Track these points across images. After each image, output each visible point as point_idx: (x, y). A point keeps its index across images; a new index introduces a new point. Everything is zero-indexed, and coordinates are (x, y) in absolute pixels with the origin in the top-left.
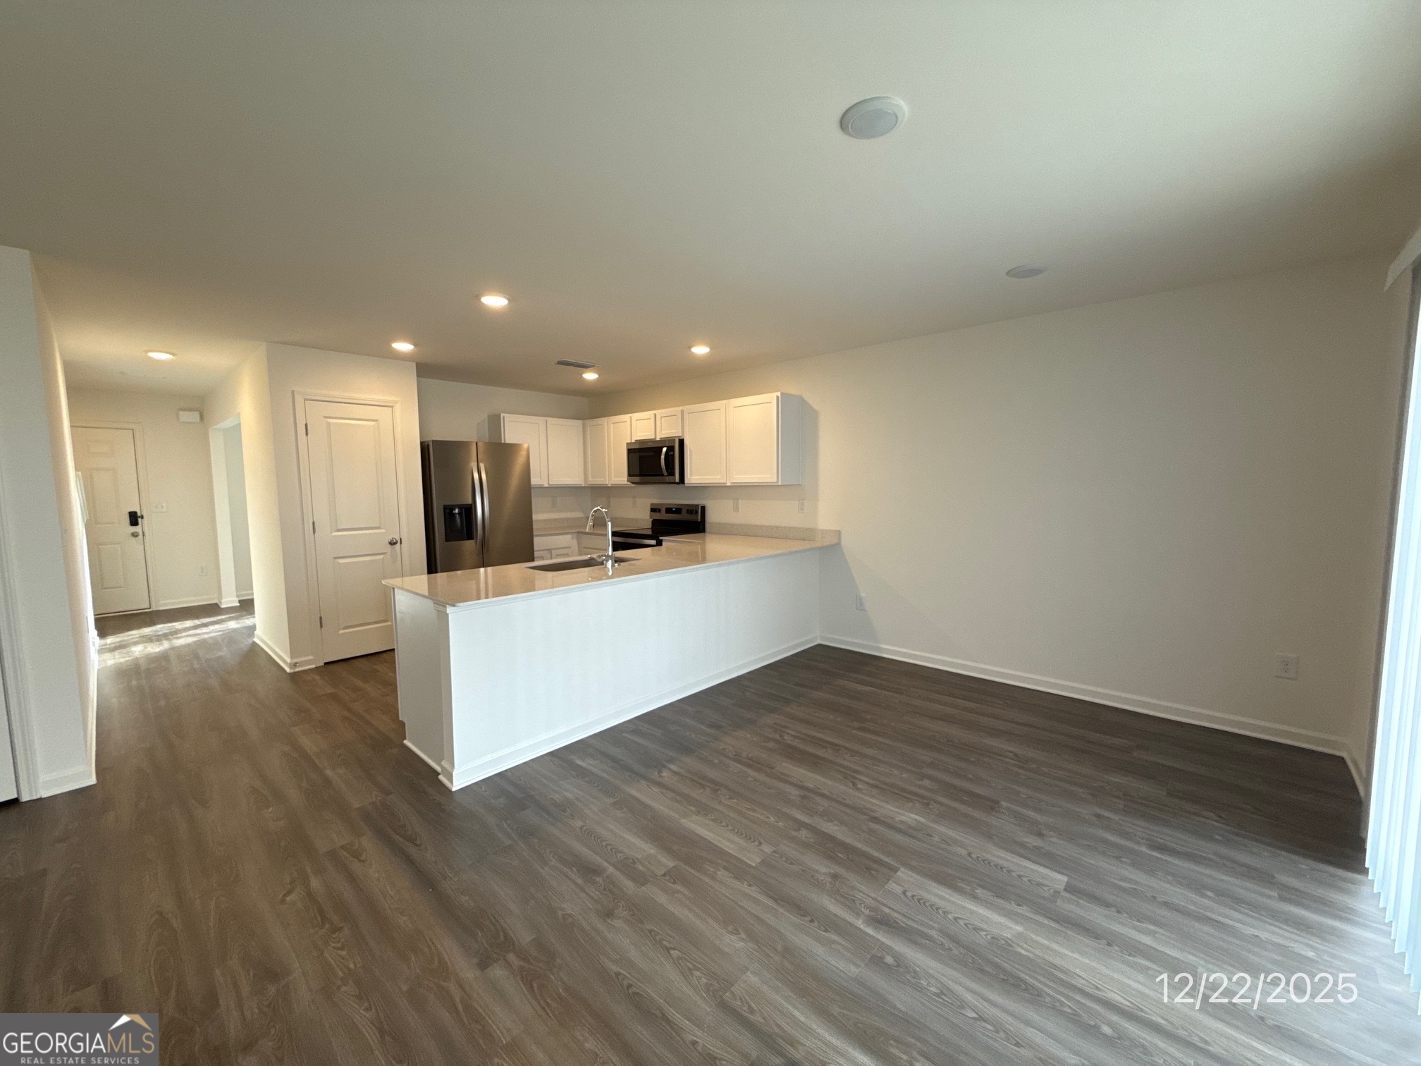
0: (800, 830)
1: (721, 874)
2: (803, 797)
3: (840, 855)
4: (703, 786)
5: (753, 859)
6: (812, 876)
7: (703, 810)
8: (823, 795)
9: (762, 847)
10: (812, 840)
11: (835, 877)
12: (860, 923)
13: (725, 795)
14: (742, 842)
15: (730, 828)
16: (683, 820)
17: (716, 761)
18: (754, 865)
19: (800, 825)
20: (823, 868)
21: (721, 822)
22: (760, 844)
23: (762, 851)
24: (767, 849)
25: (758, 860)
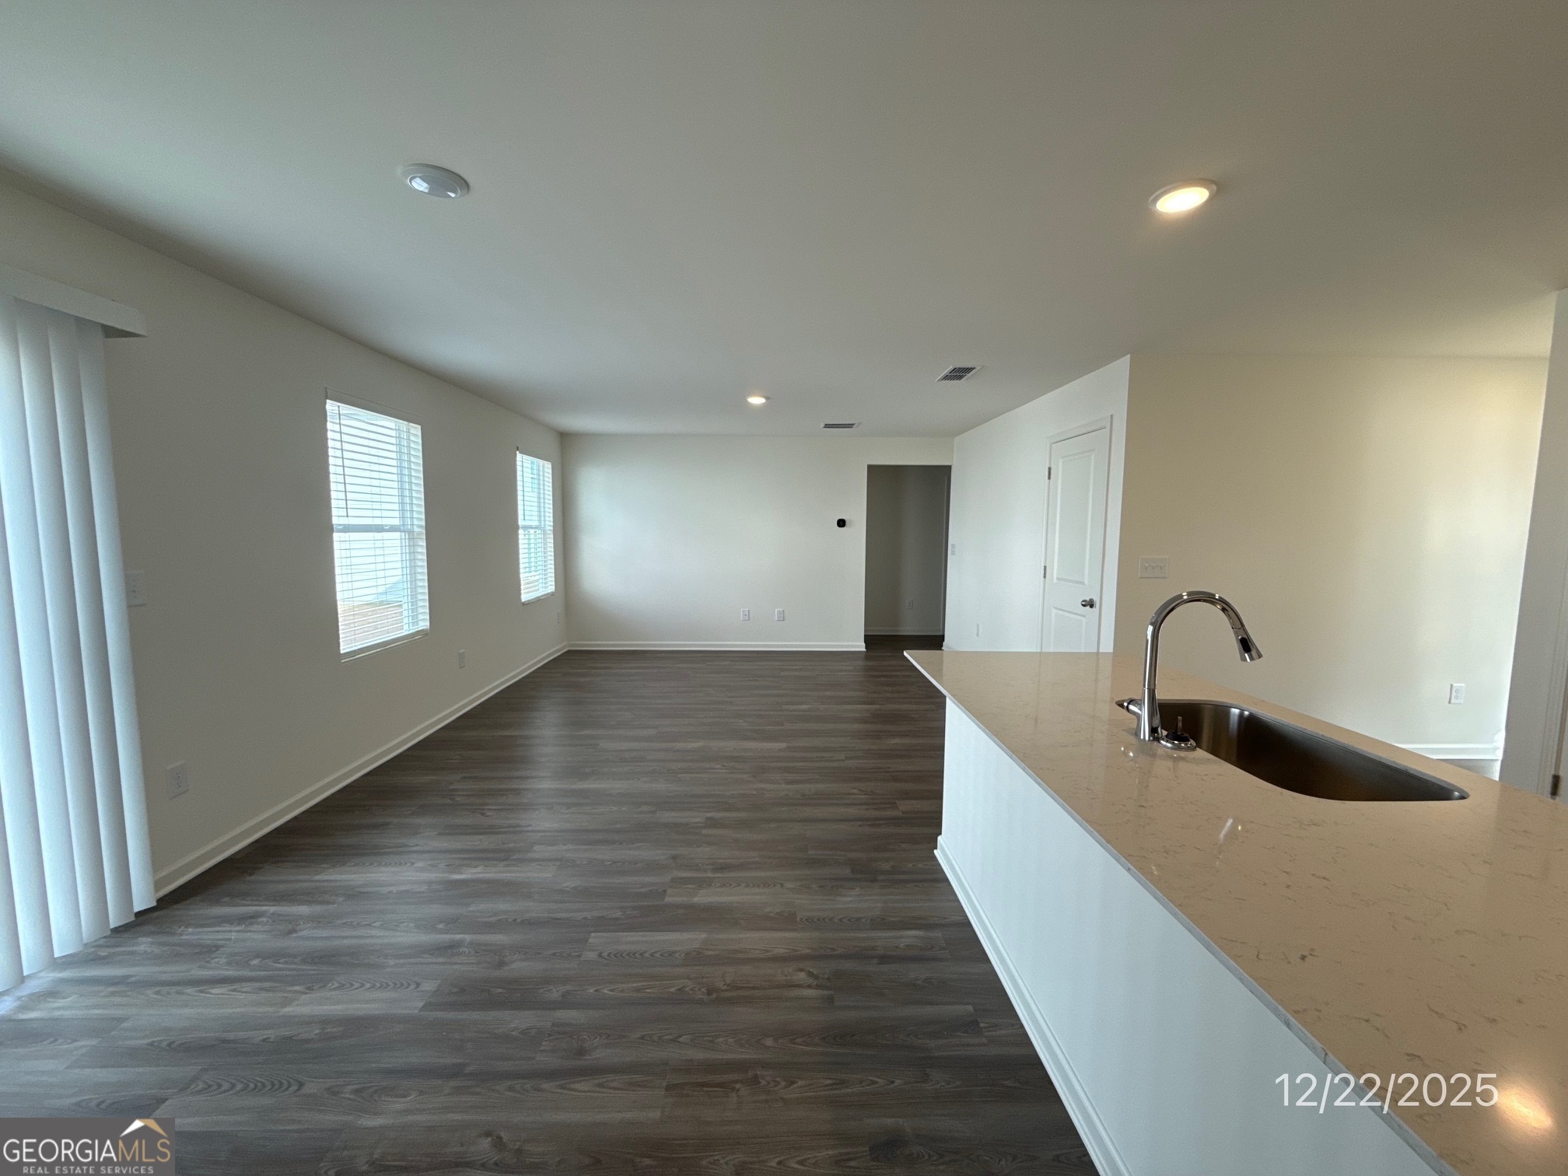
0: (563, 996)
1: (619, 914)
2: (581, 1052)
3: (500, 990)
4: (734, 987)
5: (595, 938)
6: (526, 953)
7: (695, 958)
8: (551, 1075)
9: (597, 953)
10: (541, 991)
11: (501, 964)
12: (468, 937)
13: (692, 990)
14: (621, 948)
15: (647, 955)
16: (704, 936)
17: (769, 1042)
18: (593, 934)
19: (564, 1004)
20: (519, 967)
21: (662, 955)
22: (600, 955)
23: (595, 950)
24: (591, 955)
25: (590, 940)
